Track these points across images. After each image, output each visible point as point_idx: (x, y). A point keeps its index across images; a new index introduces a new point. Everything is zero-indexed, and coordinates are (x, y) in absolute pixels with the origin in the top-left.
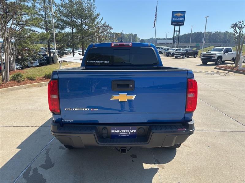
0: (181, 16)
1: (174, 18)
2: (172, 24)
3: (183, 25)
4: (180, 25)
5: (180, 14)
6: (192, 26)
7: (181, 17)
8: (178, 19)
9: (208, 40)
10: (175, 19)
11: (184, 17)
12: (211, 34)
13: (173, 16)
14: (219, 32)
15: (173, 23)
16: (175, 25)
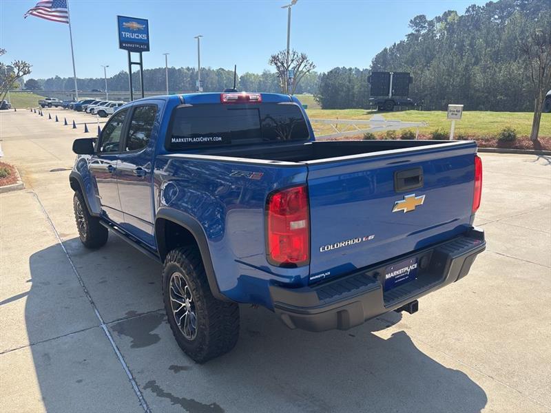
0: (138, 29)
1: (123, 33)
2: (121, 47)
3: (148, 50)
4: (140, 51)
5: (135, 25)
6: (166, 54)
7: (139, 31)
8: (134, 36)
9: (190, 84)
10: (128, 35)
11: (146, 31)
12: (193, 73)
13: (121, 29)
14: (207, 69)
15: (124, 45)
16: (130, 50)
